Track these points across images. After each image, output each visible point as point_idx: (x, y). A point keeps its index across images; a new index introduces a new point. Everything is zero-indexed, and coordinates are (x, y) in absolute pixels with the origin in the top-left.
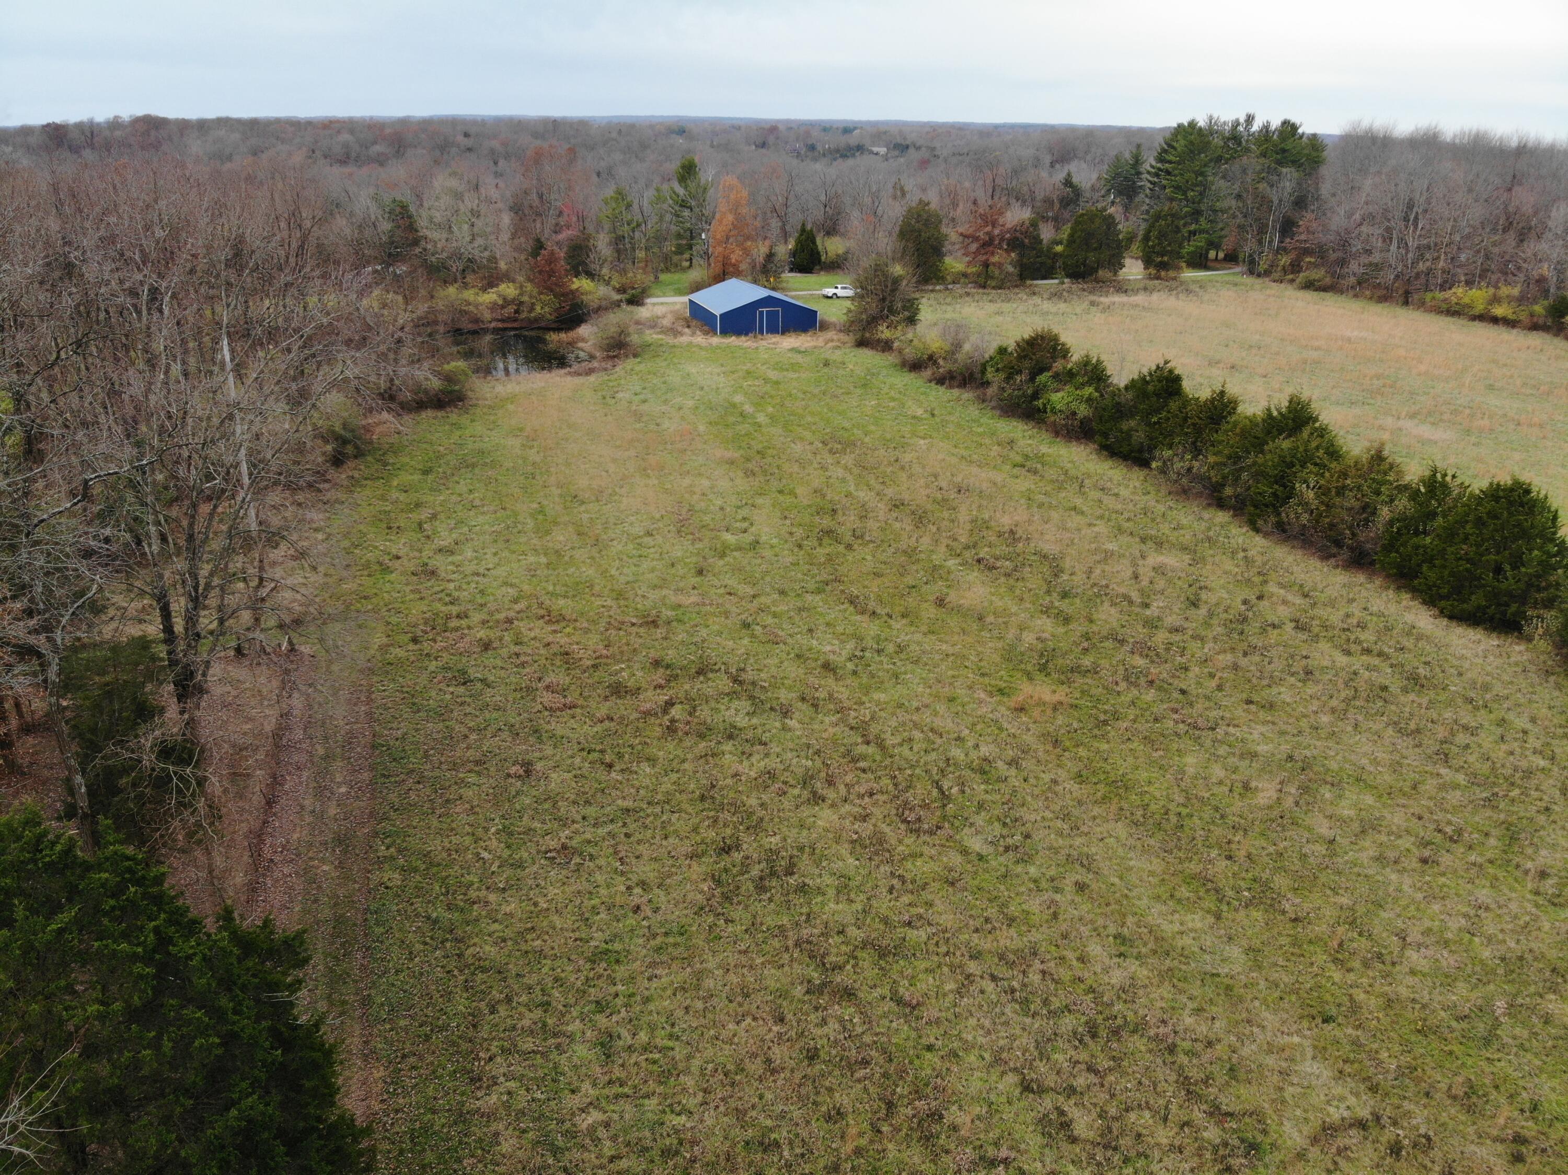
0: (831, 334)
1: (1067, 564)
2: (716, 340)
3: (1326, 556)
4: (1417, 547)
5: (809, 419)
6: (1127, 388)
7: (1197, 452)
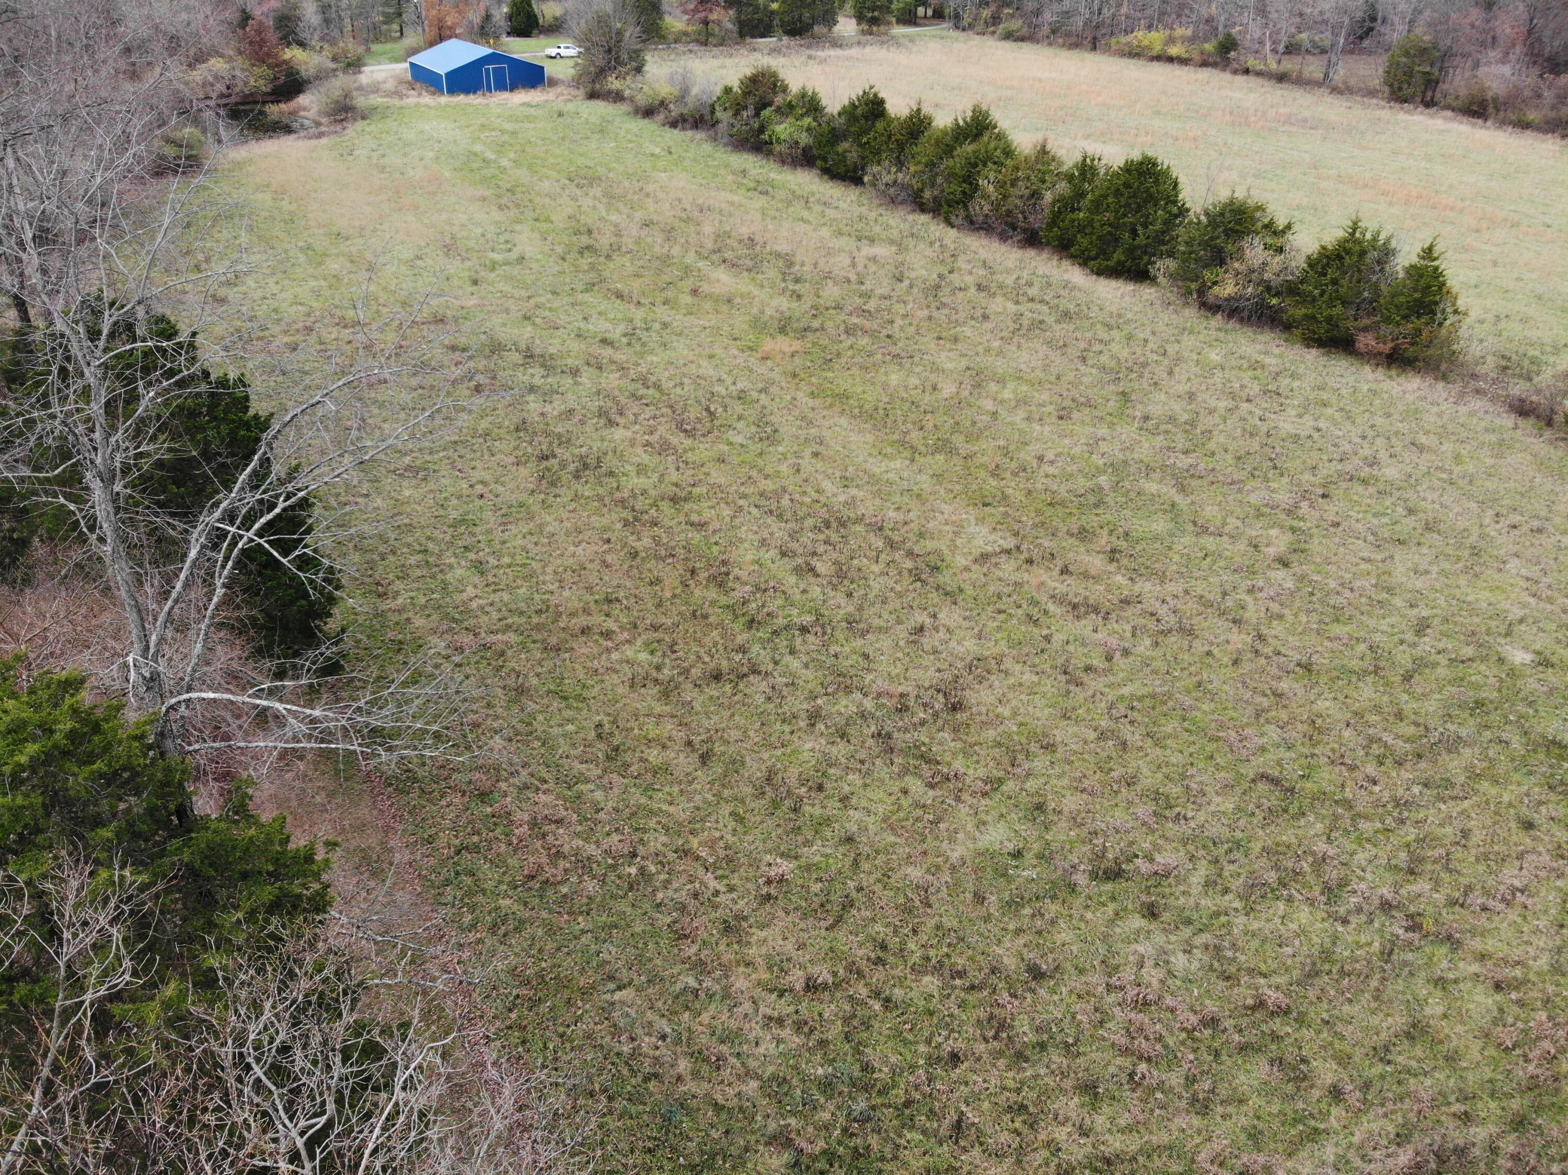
0: (559, 89)
1: (798, 259)
2: (445, 99)
3: (1003, 238)
4: (1073, 221)
5: (552, 161)
6: (840, 114)
7: (900, 164)
